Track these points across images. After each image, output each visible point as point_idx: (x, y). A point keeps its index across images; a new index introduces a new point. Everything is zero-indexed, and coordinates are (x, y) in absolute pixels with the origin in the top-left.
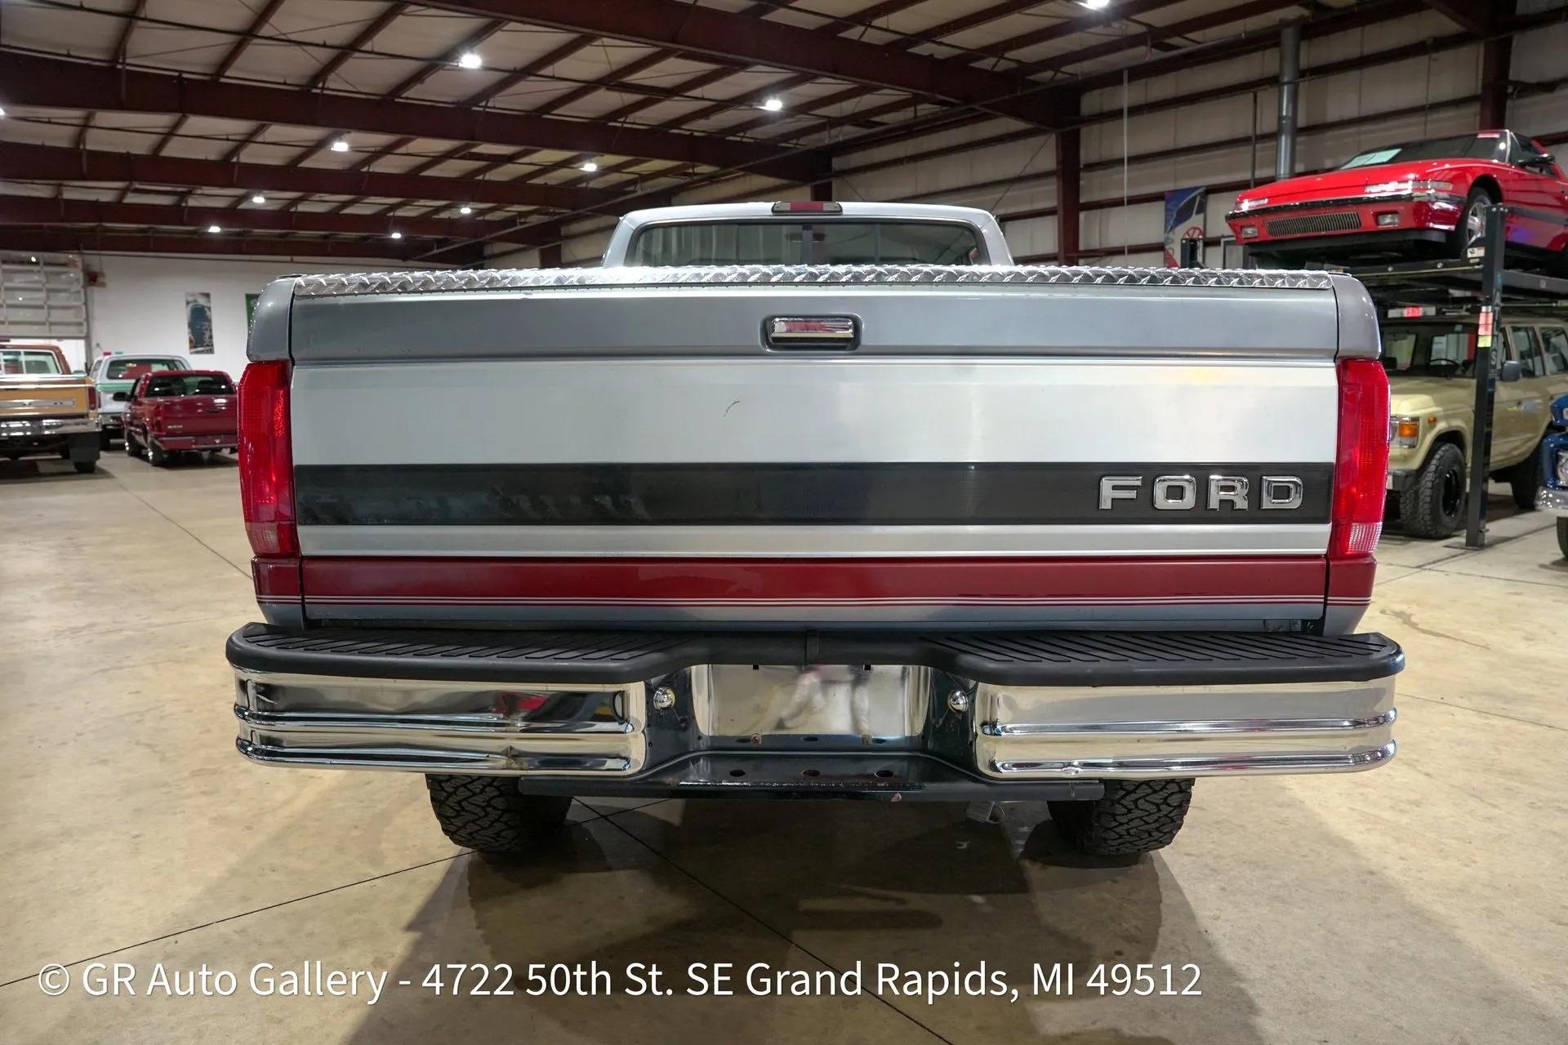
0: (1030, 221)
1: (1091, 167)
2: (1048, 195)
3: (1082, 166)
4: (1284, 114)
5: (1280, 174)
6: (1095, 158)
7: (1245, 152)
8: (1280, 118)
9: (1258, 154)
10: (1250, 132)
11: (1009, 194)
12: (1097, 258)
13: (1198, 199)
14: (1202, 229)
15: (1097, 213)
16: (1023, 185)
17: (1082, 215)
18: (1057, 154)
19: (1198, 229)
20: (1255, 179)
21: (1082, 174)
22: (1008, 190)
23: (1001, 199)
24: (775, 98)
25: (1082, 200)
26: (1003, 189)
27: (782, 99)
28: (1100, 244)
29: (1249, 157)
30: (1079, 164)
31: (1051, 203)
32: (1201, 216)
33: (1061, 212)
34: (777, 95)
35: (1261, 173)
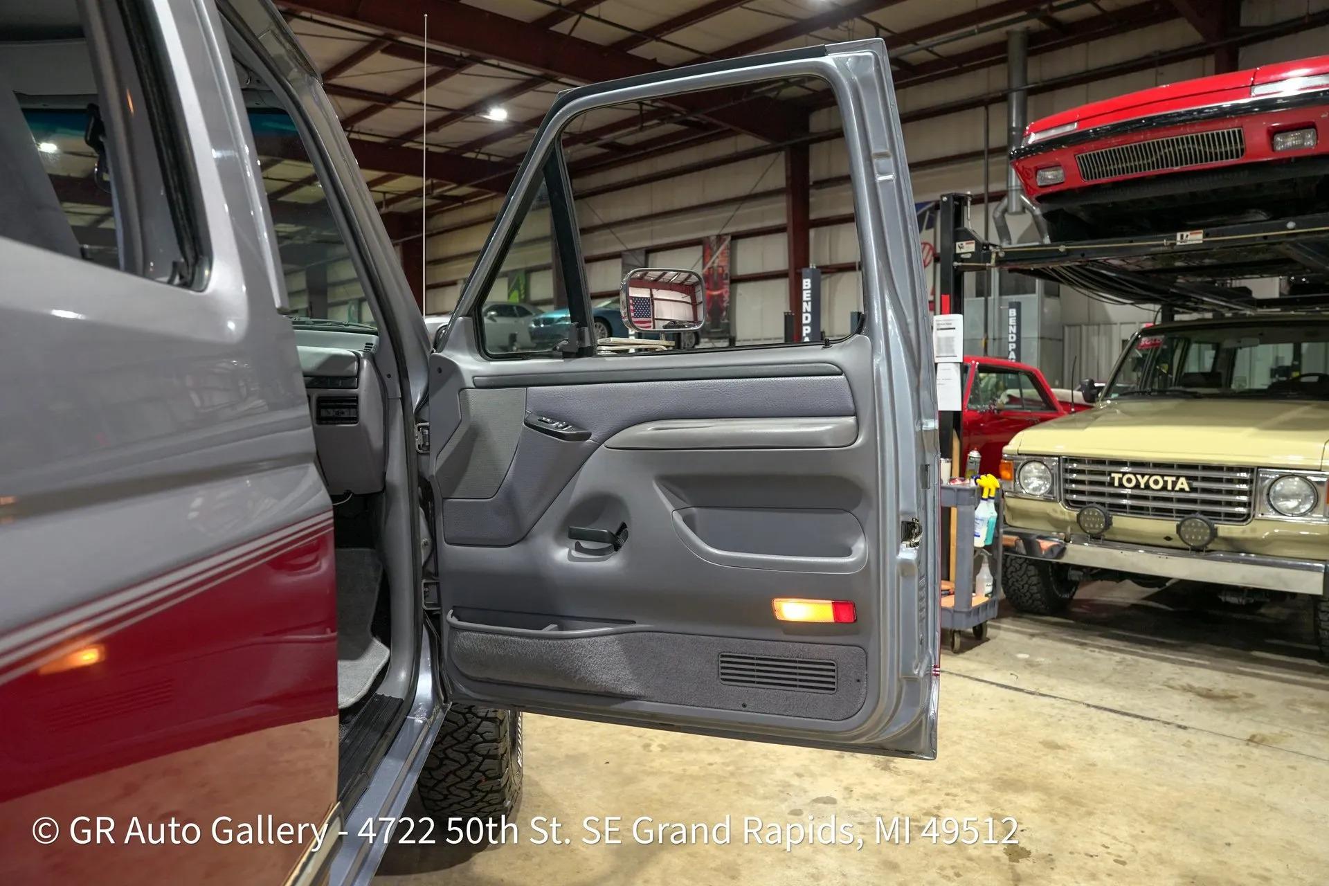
0: (760, 239)
1: (821, 184)
2: (778, 211)
3: (811, 183)
4: (1014, 125)
5: (1011, 187)
6: (824, 175)
7: (978, 166)
8: (1010, 129)
9: (991, 169)
10: (981, 145)
11: (739, 212)
12: (828, 275)
13: (928, 213)
14: (932, 244)
15: (825, 229)
16: (754, 203)
17: (812, 233)
18: (787, 170)
19: (930, 245)
20: (988, 193)
21: (812, 191)
22: (737, 210)
23: (733, 216)
24: (499, 106)
25: (812, 216)
26: (734, 207)
27: (509, 109)
28: (830, 259)
29: (982, 171)
30: (808, 182)
31: (781, 220)
32: (932, 230)
33: (790, 229)
34: (503, 104)
35: (995, 187)
